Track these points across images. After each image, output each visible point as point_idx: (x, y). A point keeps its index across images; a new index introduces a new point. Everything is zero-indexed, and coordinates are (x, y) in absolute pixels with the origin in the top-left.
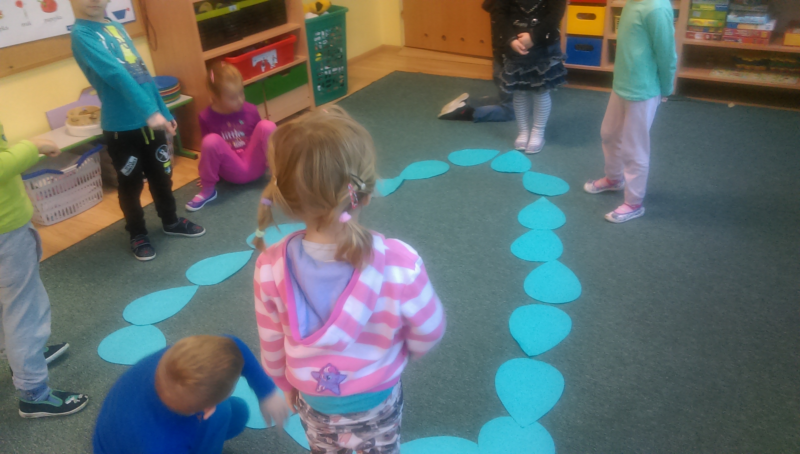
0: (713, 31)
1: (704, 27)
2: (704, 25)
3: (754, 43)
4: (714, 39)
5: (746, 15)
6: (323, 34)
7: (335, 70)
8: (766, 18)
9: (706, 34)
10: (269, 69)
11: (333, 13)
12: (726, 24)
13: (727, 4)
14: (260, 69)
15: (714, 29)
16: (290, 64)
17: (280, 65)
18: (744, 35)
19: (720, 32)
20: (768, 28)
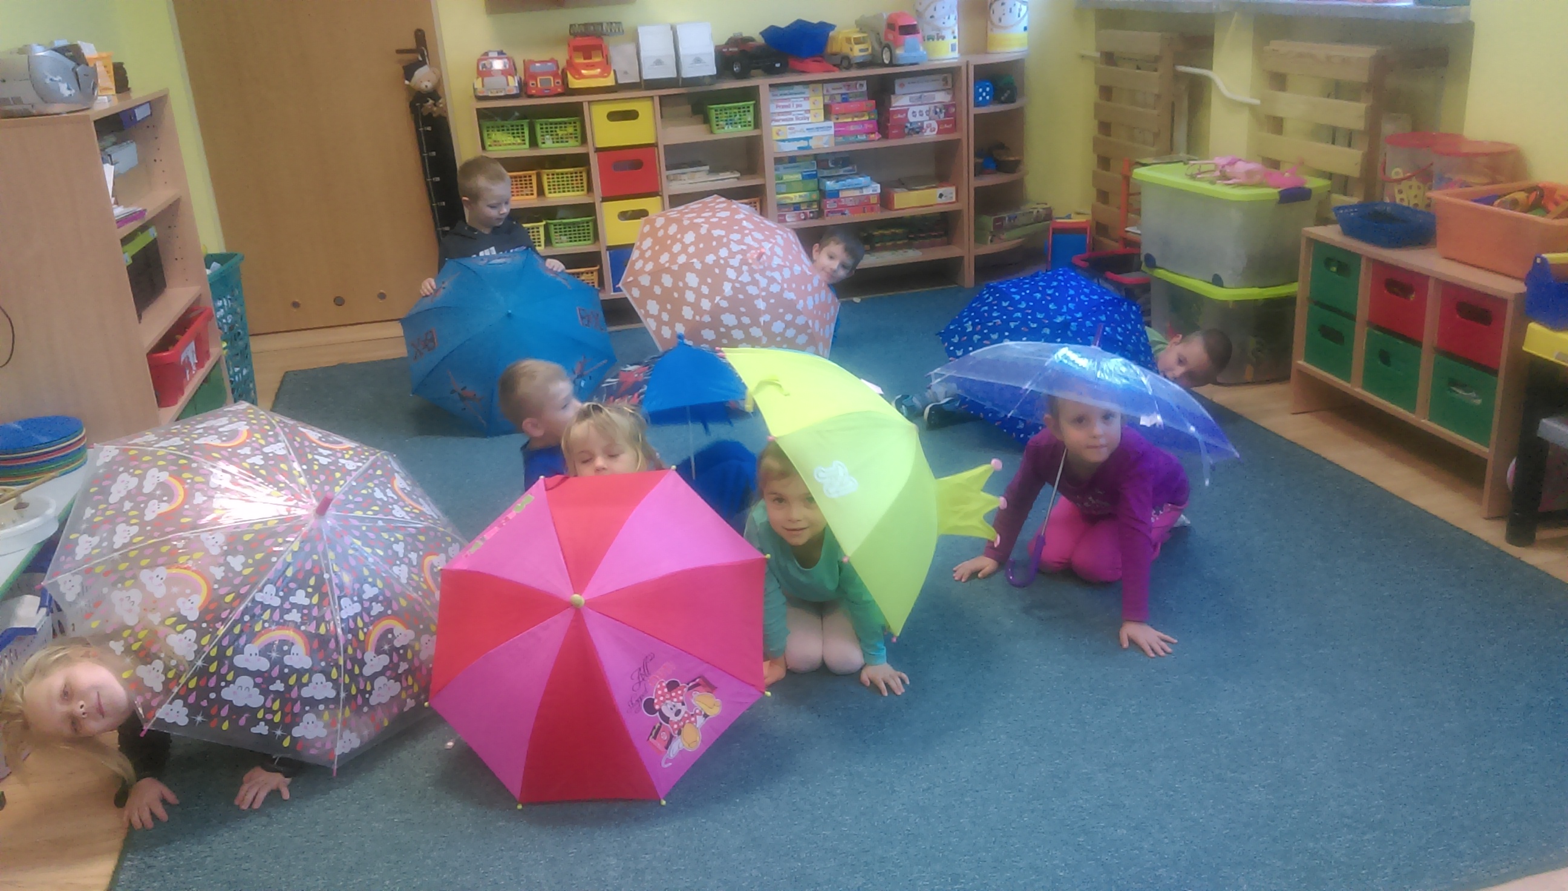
0: (806, 208)
1: (794, 204)
2: (794, 201)
3: (864, 212)
4: (811, 218)
5: (843, 178)
6: (225, 304)
7: (245, 372)
8: (869, 178)
9: (800, 213)
10: (192, 376)
11: (226, 266)
12: (823, 194)
13: (815, 168)
14: (186, 376)
15: (806, 204)
16: (209, 364)
17: (200, 365)
18: (850, 204)
19: (815, 206)
20: (876, 191)
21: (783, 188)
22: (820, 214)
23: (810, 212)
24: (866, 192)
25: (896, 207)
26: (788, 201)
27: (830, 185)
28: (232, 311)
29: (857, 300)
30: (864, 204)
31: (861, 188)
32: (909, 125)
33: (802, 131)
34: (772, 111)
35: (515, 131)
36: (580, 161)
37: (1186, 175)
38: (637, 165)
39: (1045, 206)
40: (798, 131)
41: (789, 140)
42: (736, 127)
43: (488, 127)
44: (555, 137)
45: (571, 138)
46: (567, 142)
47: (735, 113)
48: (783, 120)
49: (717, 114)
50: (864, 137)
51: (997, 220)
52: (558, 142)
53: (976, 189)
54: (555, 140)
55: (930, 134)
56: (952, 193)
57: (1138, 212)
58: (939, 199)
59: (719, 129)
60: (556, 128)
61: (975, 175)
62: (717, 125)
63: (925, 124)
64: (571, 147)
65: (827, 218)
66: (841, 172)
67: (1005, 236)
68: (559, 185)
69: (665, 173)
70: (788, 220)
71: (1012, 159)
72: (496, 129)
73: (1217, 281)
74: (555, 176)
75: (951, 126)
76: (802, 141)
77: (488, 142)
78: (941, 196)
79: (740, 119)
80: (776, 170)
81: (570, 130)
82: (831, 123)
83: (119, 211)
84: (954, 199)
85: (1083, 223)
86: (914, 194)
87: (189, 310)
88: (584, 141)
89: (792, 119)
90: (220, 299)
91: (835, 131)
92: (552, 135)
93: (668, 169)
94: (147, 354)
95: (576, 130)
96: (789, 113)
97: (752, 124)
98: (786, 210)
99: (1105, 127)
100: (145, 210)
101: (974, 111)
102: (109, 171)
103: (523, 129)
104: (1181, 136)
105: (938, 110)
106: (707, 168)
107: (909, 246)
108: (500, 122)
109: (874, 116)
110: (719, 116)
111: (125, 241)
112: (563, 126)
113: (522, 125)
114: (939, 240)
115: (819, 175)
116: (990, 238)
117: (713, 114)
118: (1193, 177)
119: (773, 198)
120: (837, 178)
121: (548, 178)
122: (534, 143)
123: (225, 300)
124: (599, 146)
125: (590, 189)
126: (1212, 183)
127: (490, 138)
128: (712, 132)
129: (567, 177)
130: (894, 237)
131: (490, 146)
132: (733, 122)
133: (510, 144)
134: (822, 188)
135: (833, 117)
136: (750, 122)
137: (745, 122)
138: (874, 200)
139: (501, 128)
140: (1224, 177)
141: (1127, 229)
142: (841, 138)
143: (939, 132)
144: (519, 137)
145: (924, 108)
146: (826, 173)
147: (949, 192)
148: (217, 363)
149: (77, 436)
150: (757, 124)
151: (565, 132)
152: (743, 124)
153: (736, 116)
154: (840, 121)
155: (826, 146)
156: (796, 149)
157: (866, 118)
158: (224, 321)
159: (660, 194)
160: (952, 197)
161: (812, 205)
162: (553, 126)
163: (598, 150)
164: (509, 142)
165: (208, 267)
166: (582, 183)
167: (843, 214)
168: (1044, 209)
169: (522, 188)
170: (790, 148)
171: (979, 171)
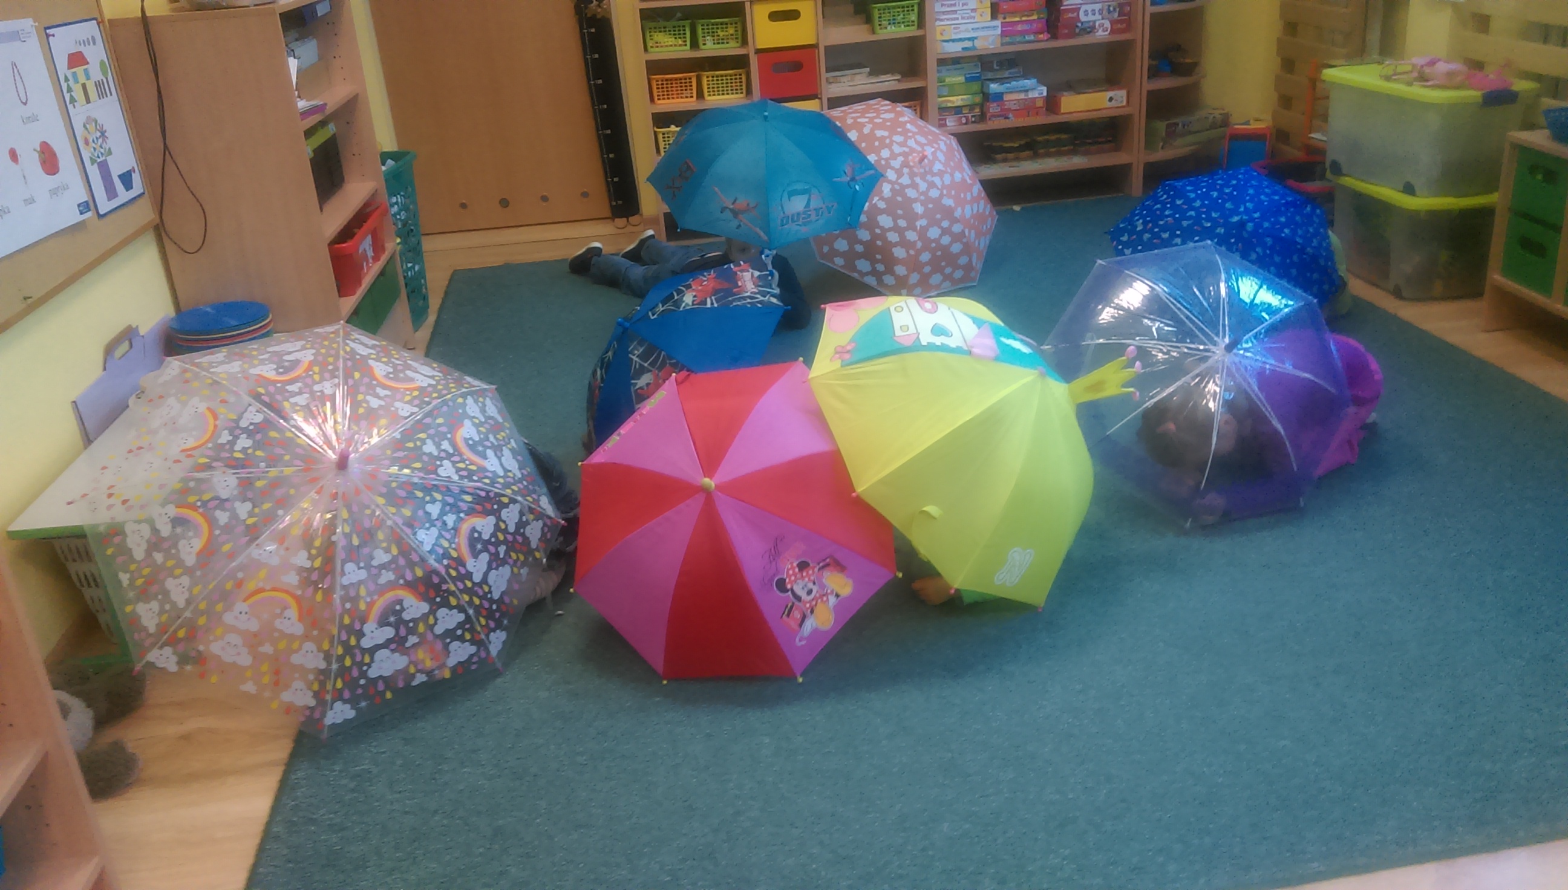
0: (968, 111)
1: (956, 107)
2: (956, 104)
3: (1028, 116)
4: (973, 122)
5: (1006, 81)
6: (399, 200)
7: (417, 268)
8: (1035, 80)
9: (961, 117)
10: (369, 268)
11: (400, 163)
12: (986, 97)
13: (979, 70)
14: (363, 268)
15: (969, 107)
16: (384, 258)
17: (376, 259)
18: (1014, 107)
19: (977, 110)
20: (1042, 94)
21: (945, 91)
22: (982, 117)
23: (972, 116)
24: (1031, 95)
25: (1062, 111)
26: (950, 105)
27: (994, 87)
28: (405, 209)
29: (1017, 208)
30: (1029, 107)
31: (1027, 91)
32: (1079, 25)
33: (967, 31)
34: (936, 10)
35: (678, 32)
36: (739, 62)
37: (1381, 76)
38: (797, 66)
39: (1222, 112)
40: (963, 31)
41: (953, 41)
42: (900, 27)
43: (651, 28)
44: (716, 38)
45: (732, 39)
46: (727, 43)
47: (898, 12)
48: (948, 19)
49: (880, 14)
50: (1032, 37)
51: (1168, 126)
52: (718, 43)
53: (1149, 92)
54: (716, 42)
55: (1102, 34)
56: (1122, 97)
57: (1325, 117)
58: (1110, 103)
59: (881, 29)
60: (718, 28)
61: (1148, 77)
62: (880, 25)
63: (1097, 24)
64: (731, 49)
65: (990, 123)
66: (1006, 74)
67: (1179, 141)
68: (718, 87)
69: (824, 75)
70: (948, 124)
71: (1188, 61)
72: (658, 30)
73: (1409, 189)
74: (715, 79)
75: (1124, 25)
76: (967, 41)
77: (650, 43)
78: (1111, 99)
79: (903, 19)
80: (939, 72)
81: (731, 31)
82: (998, 23)
83: (302, 104)
84: (1124, 103)
85: (1263, 129)
86: (1083, 97)
87: (366, 205)
88: (744, 42)
89: (958, 19)
90: (395, 196)
91: (1002, 31)
92: (713, 36)
93: (827, 71)
94: (329, 245)
95: (736, 31)
96: (955, 12)
97: (916, 23)
98: (947, 114)
99: (1291, 27)
100: (325, 104)
101: (1151, 9)
102: (293, 64)
103: (684, 30)
104: (1374, 36)
105: (1111, 9)
106: (868, 69)
107: (1074, 152)
108: (662, 23)
109: (1044, 16)
110: (883, 15)
111: (309, 133)
112: (724, 26)
113: (684, 26)
114: (1106, 146)
115: (983, 78)
116: (1161, 144)
117: (876, 14)
118: (1388, 78)
119: (934, 101)
120: (1001, 81)
121: (708, 81)
122: (695, 45)
123: (399, 196)
124: (759, 47)
125: (749, 92)
126: (1410, 84)
127: (652, 39)
128: (873, 32)
129: (727, 79)
130: (1058, 143)
131: (652, 47)
132: (897, 21)
133: (671, 46)
134: (985, 90)
135: (1001, 16)
136: (913, 22)
137: (908, 22)
138: (1040, 103)
139: (664, 30)
140: (1422, 78)
141: (1312, 135)
142: (1007, 38)
143: (1112, 32)
144: (680, 38)
145: (1097, 7)
146: (990, 75)
147: (1120, 95)
148: (392, 258)
149: (263, 320)
150: (921, 23)
151: (727, 33)
152: (906, 24)
153: (899, 15)
154: (1008, 20)
155: (991, 47)
156: (960, 50)
157: (1035, 17)
158: (398, 217)
159: (819, 96)
160: (1122, 102)
161: (974, 109)
162: (715, 27)
163: (759, 51)
164: (671, 43)
165: (383, 164)
166: (741, 86)
167: (1007, 118)
168: (1221, 114)
169: (682, 90)
170: (954, 49)
171: (1154, 73)
